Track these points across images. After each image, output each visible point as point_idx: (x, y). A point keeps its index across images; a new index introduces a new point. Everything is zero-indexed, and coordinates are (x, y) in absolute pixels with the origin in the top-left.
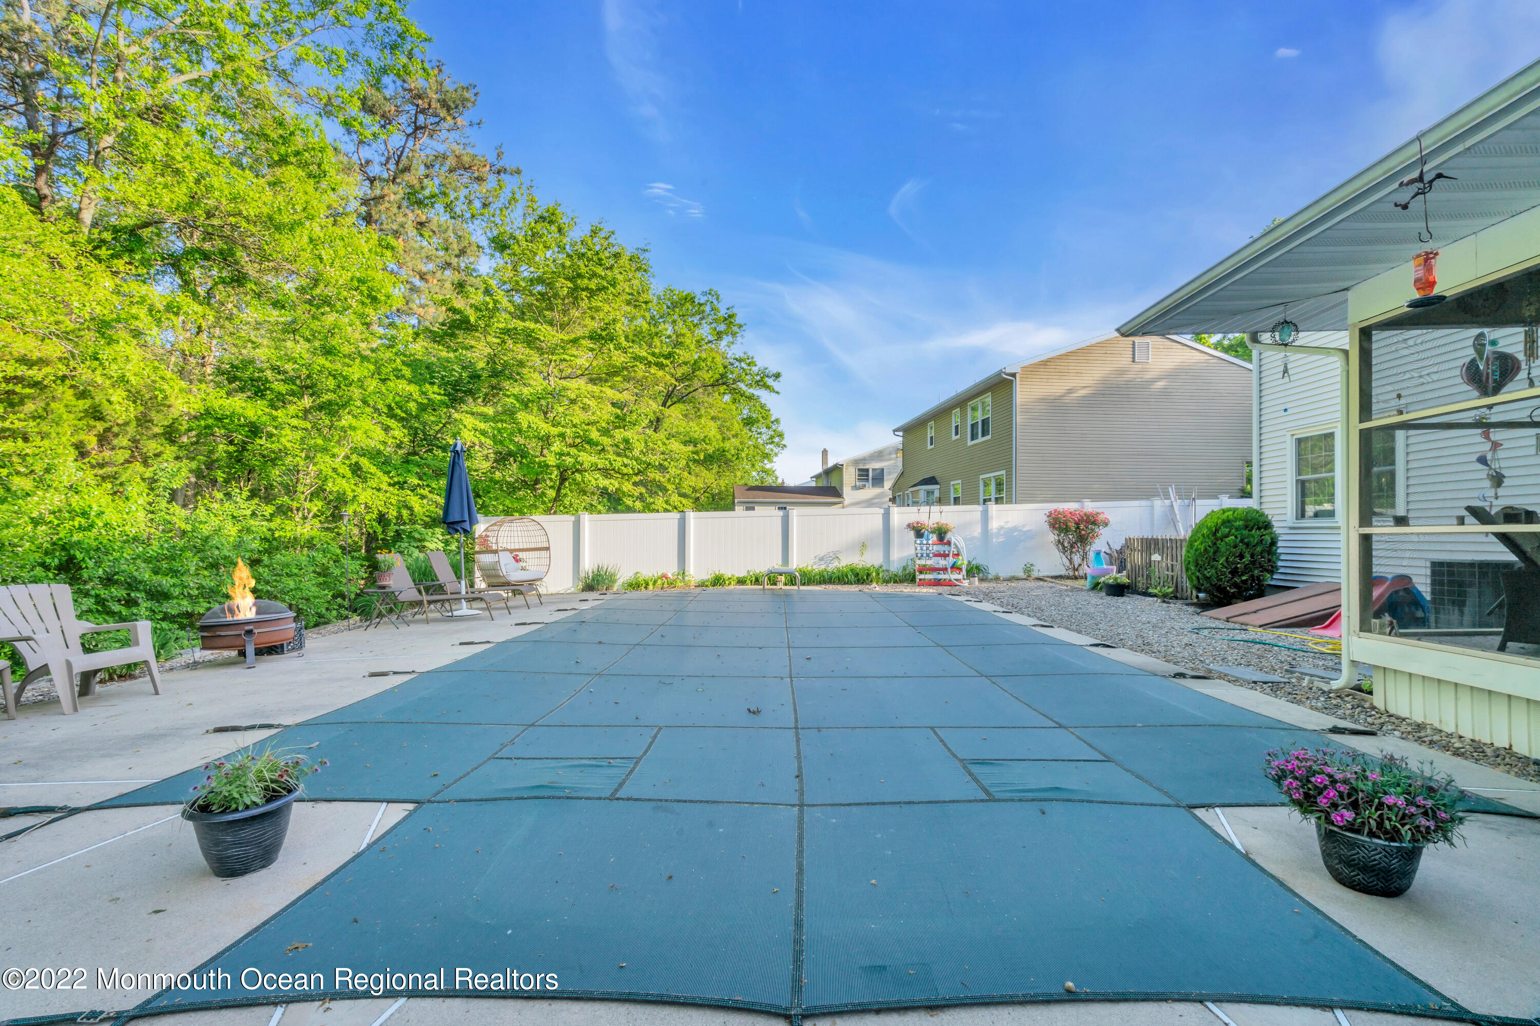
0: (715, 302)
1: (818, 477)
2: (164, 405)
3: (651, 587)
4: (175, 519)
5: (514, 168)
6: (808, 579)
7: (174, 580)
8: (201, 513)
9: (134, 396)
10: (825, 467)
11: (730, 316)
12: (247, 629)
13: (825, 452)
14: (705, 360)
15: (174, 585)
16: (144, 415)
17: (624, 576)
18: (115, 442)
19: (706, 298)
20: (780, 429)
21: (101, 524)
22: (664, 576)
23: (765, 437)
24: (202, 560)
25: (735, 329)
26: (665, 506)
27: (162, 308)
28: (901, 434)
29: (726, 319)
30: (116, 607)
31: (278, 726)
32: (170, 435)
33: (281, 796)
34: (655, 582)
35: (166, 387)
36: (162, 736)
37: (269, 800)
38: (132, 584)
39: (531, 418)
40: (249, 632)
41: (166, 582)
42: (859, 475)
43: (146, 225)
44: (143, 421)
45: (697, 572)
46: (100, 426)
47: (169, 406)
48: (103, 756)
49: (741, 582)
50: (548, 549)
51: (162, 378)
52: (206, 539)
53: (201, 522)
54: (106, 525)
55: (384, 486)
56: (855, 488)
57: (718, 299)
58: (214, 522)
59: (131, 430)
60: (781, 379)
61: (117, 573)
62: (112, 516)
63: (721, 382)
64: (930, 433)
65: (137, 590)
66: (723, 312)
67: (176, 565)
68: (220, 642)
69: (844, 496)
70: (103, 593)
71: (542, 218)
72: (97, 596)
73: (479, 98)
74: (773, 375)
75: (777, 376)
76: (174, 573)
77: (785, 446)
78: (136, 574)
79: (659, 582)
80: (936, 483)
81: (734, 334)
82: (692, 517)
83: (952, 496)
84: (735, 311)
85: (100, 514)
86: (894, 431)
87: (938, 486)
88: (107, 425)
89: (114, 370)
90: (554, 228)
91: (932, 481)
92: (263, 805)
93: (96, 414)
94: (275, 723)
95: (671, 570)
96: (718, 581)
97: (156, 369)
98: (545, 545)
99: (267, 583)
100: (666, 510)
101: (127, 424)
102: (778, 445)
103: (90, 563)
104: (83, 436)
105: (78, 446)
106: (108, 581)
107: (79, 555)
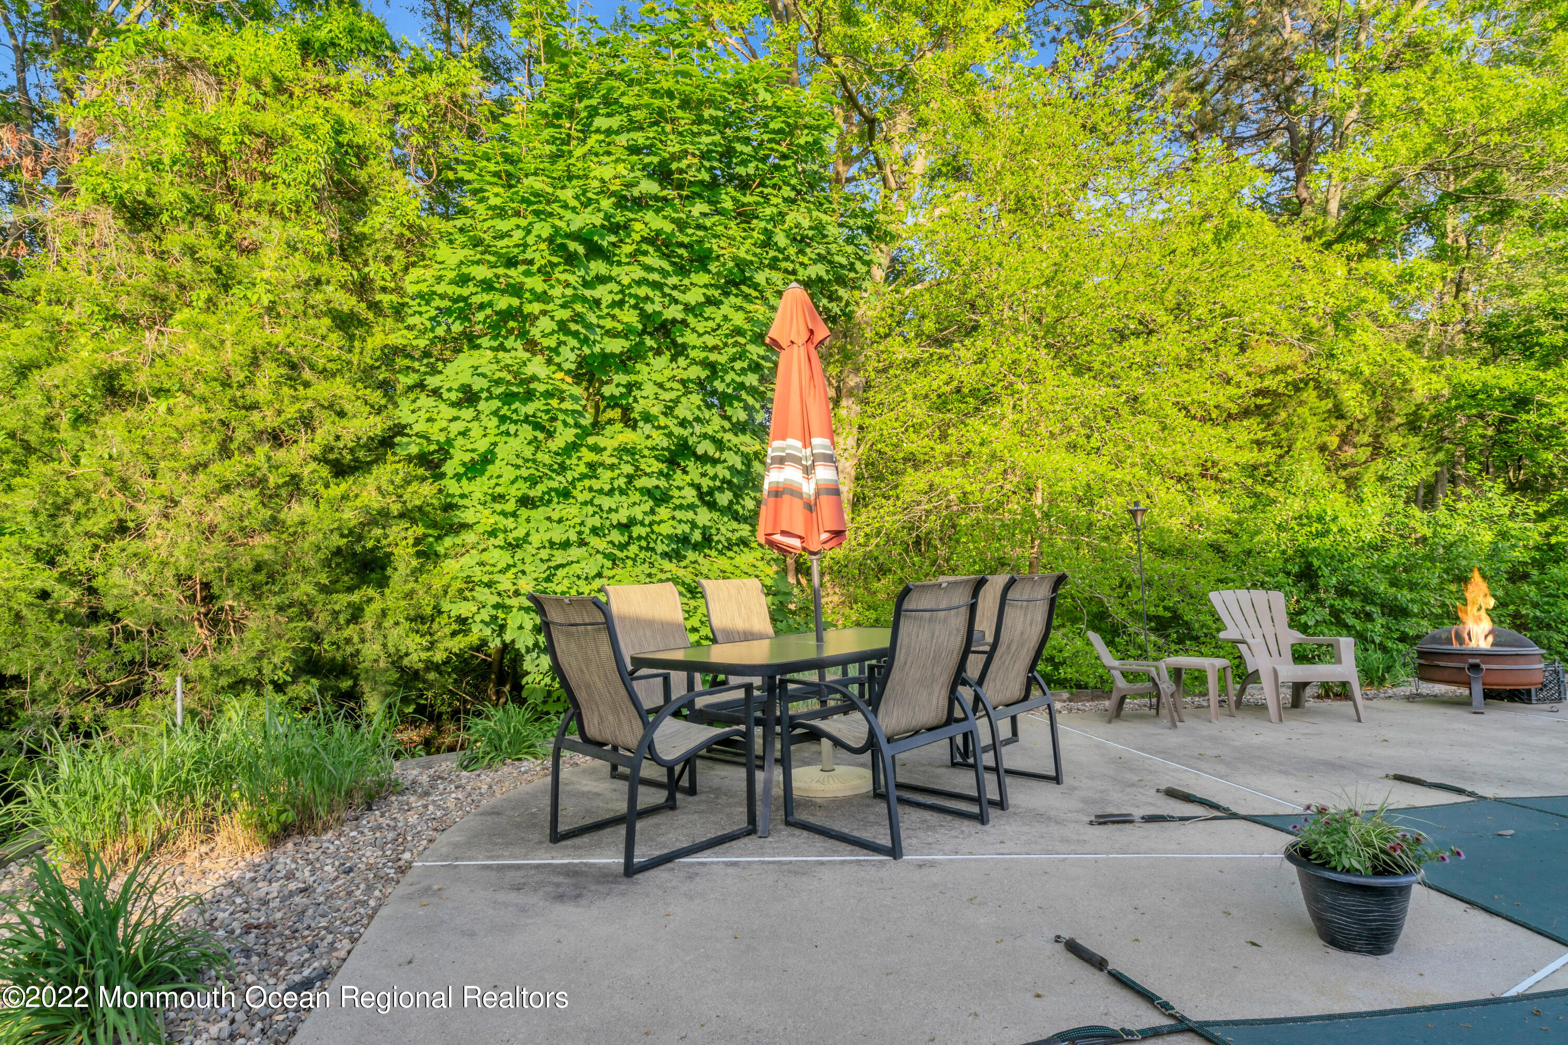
2: (1405, 389)
4: (1412, 523)
7: (1414, 595)
8: (1442, 514)
9: (1371, 388)
12: (1474, 661)
15: (1412, 600)
16: (1386, 405)
18: (1356, 440)
21: (1335, 529)
24: (1446, 571)
27: (1393, 280)
30: (1351, 621)
31: (1471, 794)
32: (1413, 425)
33: (1395, 874)
35: (1404, 369)
36: (1342, 767)
37: (1377, 873)
38: (1368, 596)
40: (1475, 667)
41: (1404, 596)
43: (1389, 190)
44: (1384, 414)
46: (1341, 425)
47: (1411, 390)
48: (1280, 772)
51: (1400, 361)
52: (1448, 547)
53: (1443, 526)
54: (1340, 531)
58: (1460, 525)
59: (1372, 424)
61: (1352, 583)
62: (1346, 521)
65: (1373, 603)
67: (1415, 576)
68: (1438, 674)
70: (1338, 603)
72: (1332, 606)
76: (1412, 586)
78: (1371, 585)
85: (1335, 519)
88: (1348, 423)
89: (1348, 363)
92: (1366, 876)
93: (1338, 412)
94: (1469, 789)
97: (1393, 352)
101: (1366, 418)
103: (1326, 571)
104: (1326, 438)
105: (1322, 448)
106: (1343, 591)
107: (1316, 563)
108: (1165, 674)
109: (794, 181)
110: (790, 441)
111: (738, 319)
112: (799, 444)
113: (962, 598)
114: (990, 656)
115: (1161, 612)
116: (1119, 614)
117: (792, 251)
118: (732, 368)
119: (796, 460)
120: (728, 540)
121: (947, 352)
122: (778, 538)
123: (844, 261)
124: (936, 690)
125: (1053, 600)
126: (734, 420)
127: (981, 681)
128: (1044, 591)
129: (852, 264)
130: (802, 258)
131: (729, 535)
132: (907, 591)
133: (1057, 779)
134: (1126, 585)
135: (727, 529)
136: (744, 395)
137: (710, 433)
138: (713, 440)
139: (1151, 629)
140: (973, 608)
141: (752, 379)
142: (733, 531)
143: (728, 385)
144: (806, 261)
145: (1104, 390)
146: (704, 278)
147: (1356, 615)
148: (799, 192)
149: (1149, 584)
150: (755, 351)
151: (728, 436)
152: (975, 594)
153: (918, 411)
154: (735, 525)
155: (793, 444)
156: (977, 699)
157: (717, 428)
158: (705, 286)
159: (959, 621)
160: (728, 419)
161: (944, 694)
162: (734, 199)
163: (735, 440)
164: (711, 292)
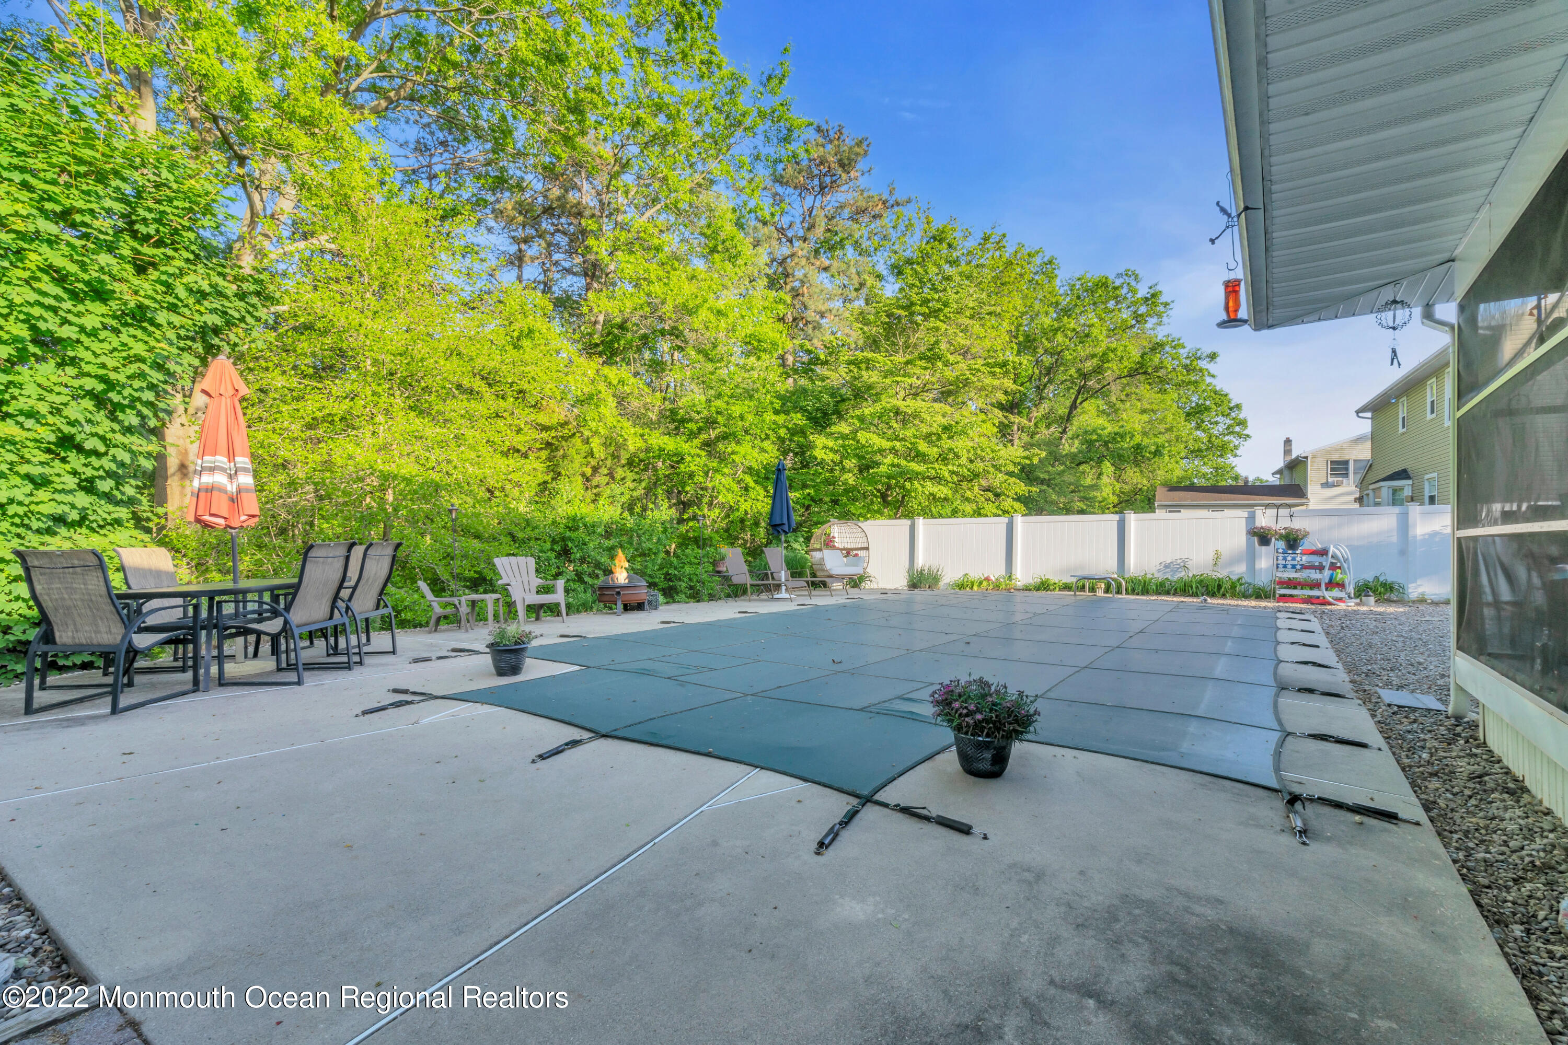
0: (1133, 283)
1: (1280, 472)
3: (975, 588)
5: (905, 198)
6: (1141, 587)
9: (607, 442)
10: (1288, 459)
11: (1153, 296)
12: (618, 590)
13: (1288, 442)
14: (1114, 351)
16: (615, 453)
17: (949, 576)
18: (600, 471)
19: (1121, 280)
20: (1241, 416)
22: (987, 579)
23: (1221, 427)
25: (1161, 308)
26: (995, 511)
28: (1369, 415)
29: (1147, 299)
31: (584, 637)
32: (630, 464)
34: (981, 583)
35: (623, 433)
39: (868, 435)
40: (618, 593)
42: (1332, 469)
44: (615, 457)
45: (1023, 576)
46: (593, 462)
47: (628, 446)
49: (1067, 587)
50: (867, 549)
51: (621, 428)
55: (761, 498)
56: (1326, 485)
57: (1136, 279)
59: (609, 463)
60: (1218, 359)
63: (1139, 371)
64: (1402, 412)
66: (1143, 292)
68: (605, 598)
69: (1309, 496)
71: (934, 238)
73: (870, 148)
74: (1208, 356)
75: (1213, 357)
77: (1248, 436)
79: (985, 584)
80: (1408, 478)
81: (1159, 316)
82: (1019, 520)
83: (1427, 495)
84: (1159, 288)
86: (1358, 412)
87: (1410, 482)
88: (596, 461)
90: (945, 246)
91: (1403, 474)
92: (510, 646)
93: (591, 454)
95: (996, 571)
96: (1044, 586)
98: (866, 545)
99: (676, 568)
100: (996, 515)
101: (605, 459)
102: (1239, 435)
103: (575, 550)
104: (585, 469)
105: (583, 475)
106: (583, 560)
107: (570, 545)
108: (464, 603)
109: (193, 247)
110: (218, 457)
111: (139, 349)
112: (226, 460)
113: (342, 552)
114: (354, 588)
115: (472, 574)
116: (444, 574)
117: (191, 301)
118: (131, 386)
119: (223, 470)
120: (105, 519)
121: (320, 386)
122: (207, 518)
123: (237, 315)
124: (324, 601)
125: (394, 556)
126: (126, 424)
127: (350, 599)
128: (389, 551)
129: (244, 317)
130: (198, 307)
131: (105, 516)
132: (312, 546)
133: (394, 652)
134: (449, 556)
135: (104, 510)
136: (139, 406)
137: (101, 433)
138: (103, 438)
139: (467, 587)
140: (347, 558)
141: (149, 396)
142: (109, 513)
143: (124, 398)
144: (203, 309)
145: (438, 430)
146: (102, 309)
147: (590, 575)
148: (197, 256)
149: (465, 556)
150: (156, 376)
151: (119, 438)
152: (349, 550)
153: (293, 427)
154: (111, 508)
155: (221, 460)
156: (348, 608)
157: (108, 429)
158: (103, 315)
159: (339, 564)
160: (120, 422)
161: (329, 605)
162: (133, 249)
163: (126, 440)
164: (110, 321)
